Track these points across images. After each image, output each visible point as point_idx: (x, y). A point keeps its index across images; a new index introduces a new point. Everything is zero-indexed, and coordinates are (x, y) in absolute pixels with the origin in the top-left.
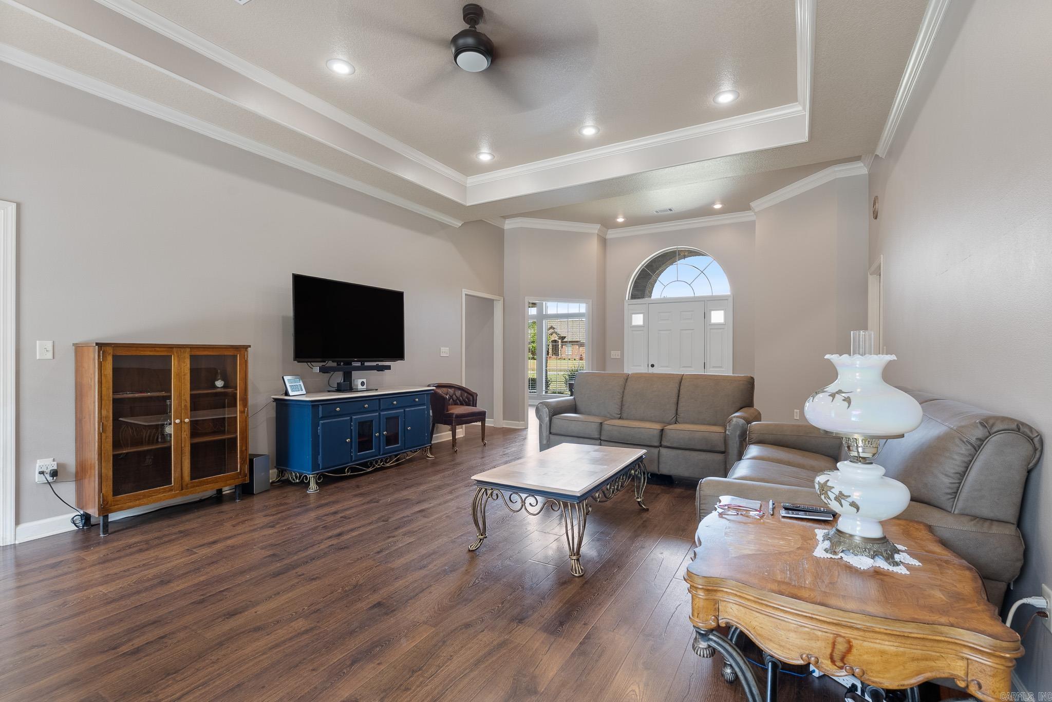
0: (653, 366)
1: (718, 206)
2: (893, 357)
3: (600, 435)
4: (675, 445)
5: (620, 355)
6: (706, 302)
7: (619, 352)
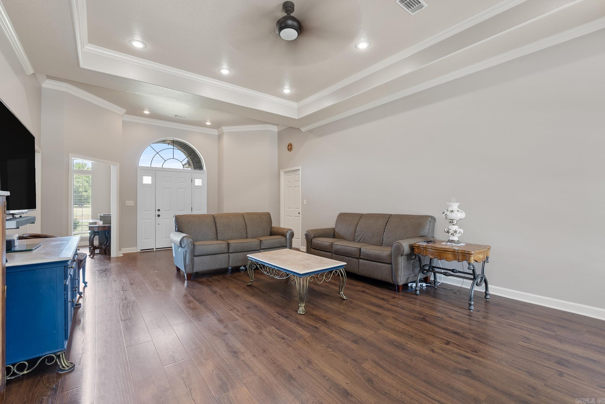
0: (159, 210)
1: (208, 123)
2: (460, 203)
3: (228, 249)
4: (267, 247)
5: (133, 203)
6: (192, 173)
7: (133, 202)
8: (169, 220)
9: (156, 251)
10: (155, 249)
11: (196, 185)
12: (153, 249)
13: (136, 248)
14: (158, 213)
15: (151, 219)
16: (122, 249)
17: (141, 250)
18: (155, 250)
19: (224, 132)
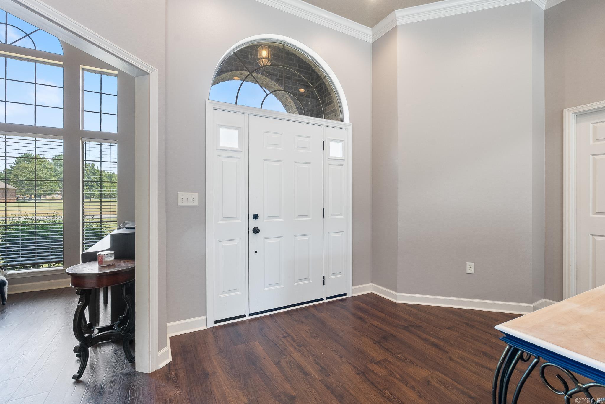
0: (256, 217)
5: (196, 199)
6: (324, 126)
7: (195, 195)
8: (278, 240)
9: (250, 320)
10: (247, 315)
11: (331, 155)
12: (244, 316)
13: (204, 317)
14: (254, 224)
15: (239, 239)
16: (168, 325)
17: (216, 322)
18: (248, 318)
19: (396, 27)
